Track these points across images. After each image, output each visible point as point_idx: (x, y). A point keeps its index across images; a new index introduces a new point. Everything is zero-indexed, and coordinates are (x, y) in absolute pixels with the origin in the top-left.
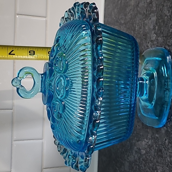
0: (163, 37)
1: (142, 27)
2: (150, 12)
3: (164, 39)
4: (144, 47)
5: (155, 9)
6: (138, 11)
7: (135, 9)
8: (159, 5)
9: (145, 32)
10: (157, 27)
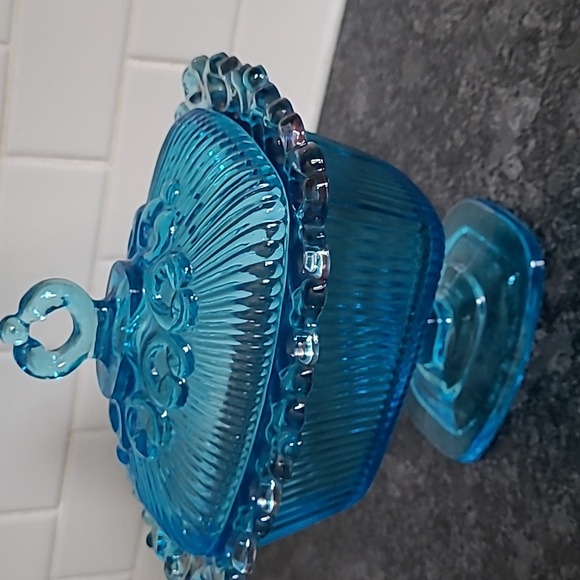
0: (544, 191)
1: (483, 102)
2: (521, 70)
3: (545, 203)
4: (473, 176)
5: (543, 70)
6: (480, 28)
7: (473, 13)
8: (560, 69)
9: (488, 128)
10: (532, 143)
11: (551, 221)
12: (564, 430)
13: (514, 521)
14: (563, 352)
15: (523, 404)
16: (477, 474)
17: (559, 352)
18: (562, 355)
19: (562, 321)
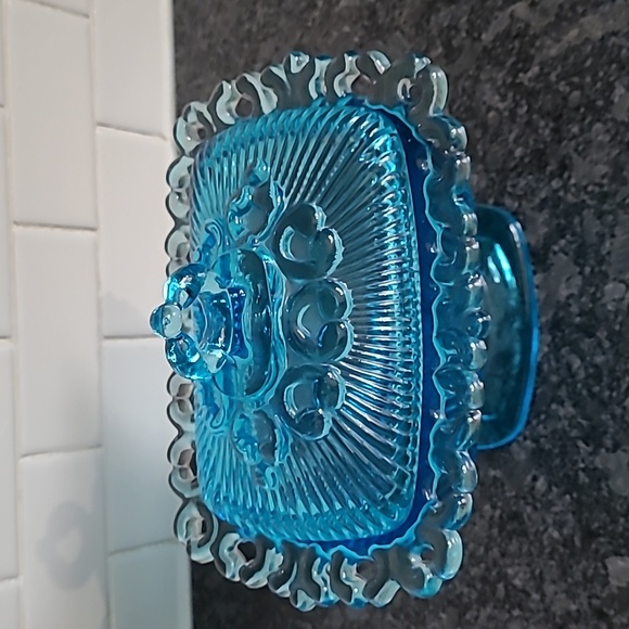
11: (505, 187)
12: (602, 334)
13: (590, 449)
14: (568, 276)
15: (549, 346)
16: (528, 442)
17: (564, 279)
18: (568, 279)
19: (555, 253)
